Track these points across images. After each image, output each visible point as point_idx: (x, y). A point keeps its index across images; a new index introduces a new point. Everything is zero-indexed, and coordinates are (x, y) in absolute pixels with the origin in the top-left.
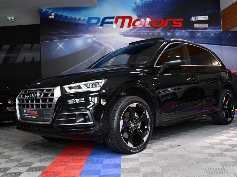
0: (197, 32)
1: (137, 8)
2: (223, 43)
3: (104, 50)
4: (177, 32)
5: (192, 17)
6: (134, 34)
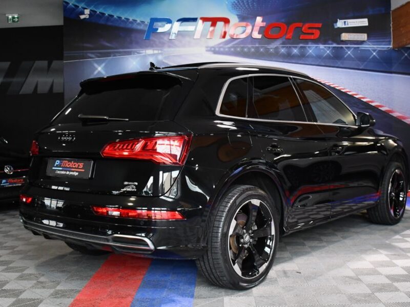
0: (346, 47)
1: (238, 2)
2: (393, 69)
4: (309, 47)
5: (338, 20)
6: (232, 49)
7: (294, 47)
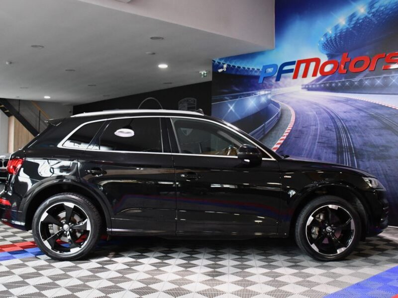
1: (328, 42)
3: (280, 113)
4: (392, 77)
6: (322, 85)
7: (377, 78)
